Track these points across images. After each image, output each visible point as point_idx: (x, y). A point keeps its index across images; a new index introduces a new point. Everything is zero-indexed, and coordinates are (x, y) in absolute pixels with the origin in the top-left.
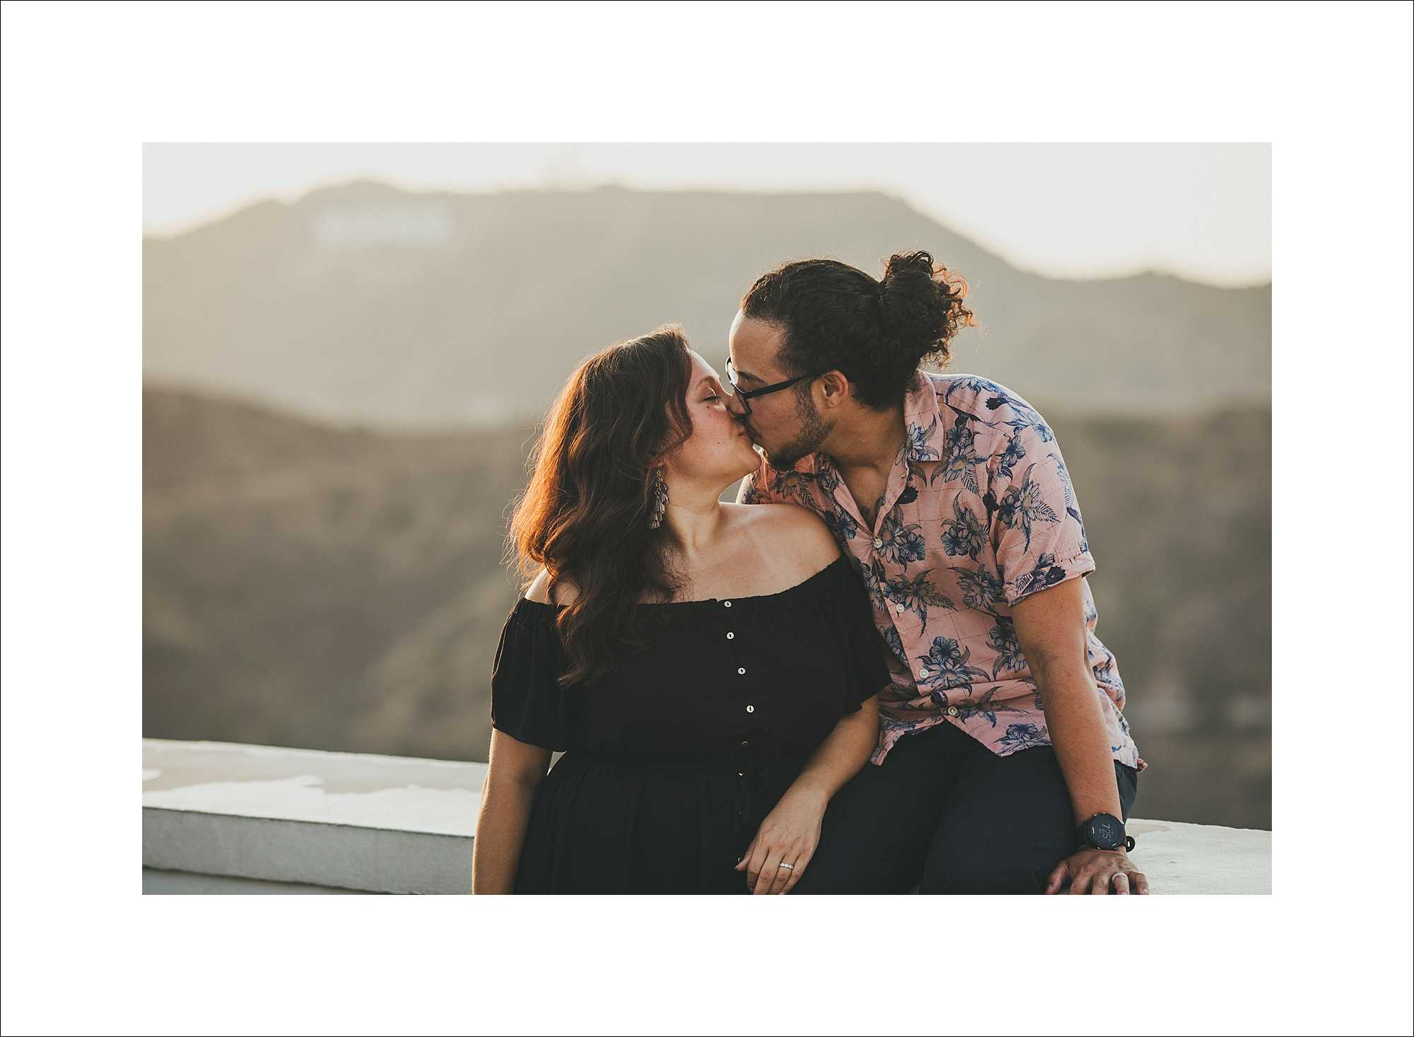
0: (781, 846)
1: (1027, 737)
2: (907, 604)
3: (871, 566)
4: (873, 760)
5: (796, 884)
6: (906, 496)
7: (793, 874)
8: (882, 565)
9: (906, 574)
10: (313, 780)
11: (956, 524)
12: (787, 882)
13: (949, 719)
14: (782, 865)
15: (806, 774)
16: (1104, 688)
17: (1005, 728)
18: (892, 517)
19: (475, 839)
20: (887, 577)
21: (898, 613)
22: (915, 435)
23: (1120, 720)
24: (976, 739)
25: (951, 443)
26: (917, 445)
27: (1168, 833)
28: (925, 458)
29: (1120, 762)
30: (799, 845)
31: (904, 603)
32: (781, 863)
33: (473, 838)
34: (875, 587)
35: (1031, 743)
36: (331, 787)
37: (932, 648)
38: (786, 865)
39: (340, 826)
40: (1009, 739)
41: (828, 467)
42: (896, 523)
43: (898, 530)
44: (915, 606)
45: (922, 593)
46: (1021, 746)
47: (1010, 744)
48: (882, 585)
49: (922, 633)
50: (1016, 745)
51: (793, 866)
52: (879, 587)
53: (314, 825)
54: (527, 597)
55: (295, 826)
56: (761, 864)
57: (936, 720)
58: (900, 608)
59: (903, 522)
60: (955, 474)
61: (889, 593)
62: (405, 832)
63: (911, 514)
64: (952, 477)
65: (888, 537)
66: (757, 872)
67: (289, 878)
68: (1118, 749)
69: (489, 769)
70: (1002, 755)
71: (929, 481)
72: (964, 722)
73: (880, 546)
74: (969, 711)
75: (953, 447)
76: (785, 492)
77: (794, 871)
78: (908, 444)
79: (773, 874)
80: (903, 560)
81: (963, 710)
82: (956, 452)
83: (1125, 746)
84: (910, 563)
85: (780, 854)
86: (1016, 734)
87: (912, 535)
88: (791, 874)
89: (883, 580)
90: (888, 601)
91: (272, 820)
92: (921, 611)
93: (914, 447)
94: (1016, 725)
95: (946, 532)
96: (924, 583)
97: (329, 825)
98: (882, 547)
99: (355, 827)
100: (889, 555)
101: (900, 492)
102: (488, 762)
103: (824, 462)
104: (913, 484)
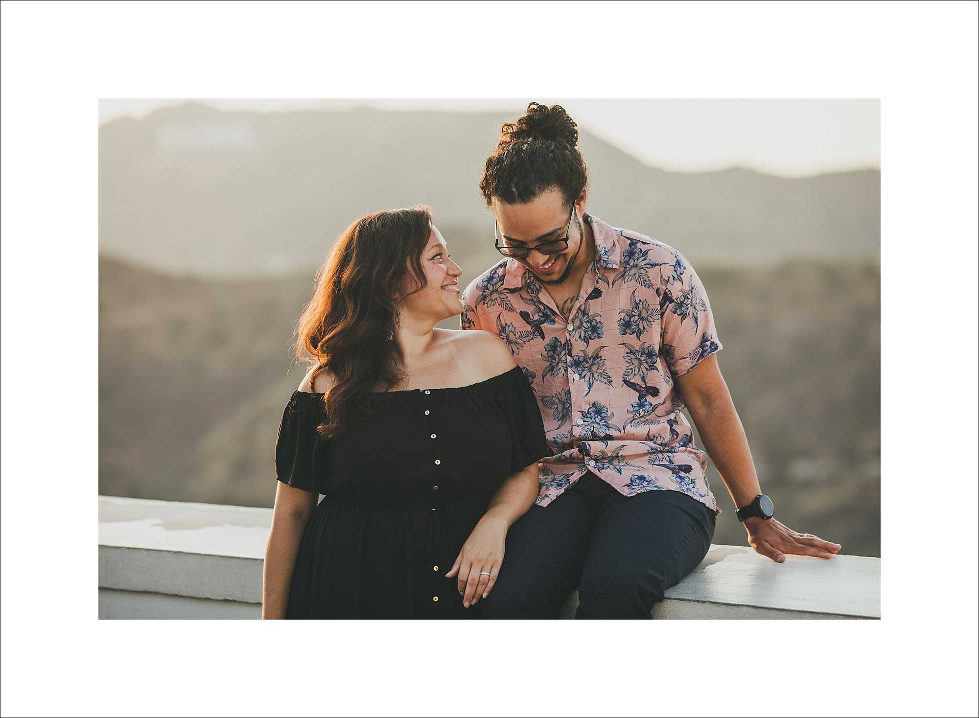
0: (480, 561)
1: (645, 484)
2: (582, 376)
3: (563, 344)
4: (537, 502)
5: (494, 586)
6: (593, 295)
7: (490, 579)
8: (571, 344)
9: (587, 350)
10: (158, 521)
11: (630, 312)
12: (487, 585)
13: (590, 468)
14: (482, 573)
15: (492, 510)
16: (695, 453)
17: (629, 476)
18: (582, 308)
19: (265, 561)
20: (574, 353)
21: (574, 380)
22: (603, 251)
23: (705, 478)
24: (609, 484)
25: (627, 258)
26: (604, 257)
27: (747, 554)
28: (610, 266)
29: (705, 505)
30: (491, 559)
31: (580, 375)
32: (481, 572)
33: (263, 560)
34: (563, 359)
35: (648, 488)
36: (170, 525)
37: (590, 408)
38: (485, 573)
39: (176, 552)
40: (633, 485)
41: (532, 280)
42: (584, 313)
43: (585, 318)
44: (587, 378)
45: (594, 368)
46: (642, 490)
47: (634, 489)
48: (569, 359)
49: (586, 396)
50: (638, 489)
51: (490, 573)
52: (566, 360)
53: (158, 552)
54: (299, 390)
55: (145, 553)
56: (467, 573)
57: (582, 472)
58: (577, 377)
59: (590, 312)
60: (631, 277)
61: (572, 365)
62: (221, 556)
63: (595, 307)
64: (629, 280)
65: (577, 323)
66: (465, 580)
67: (141, 589)
68: (704, 496)
69: (274, 513)
70: (629, 496)
71: (611, 284)
72: (600, 472)
73: (571, 329)
74: (604, 465)
75: (629, 260)
76: (489, 304)
77: (491, 577)
78: (597, 258)
79: (477, 581)
80: (586, 340)
81: (600, 464)
82: (632, 263)
83: (708, 495)
84: (592, 340)
85: (480, 565)
86: (638, 481)
87: (594, 321)
88: (489, 578)
89: (570, 355)
90: (569, 370)
91: (129, 548)
92: (590, 383)
93: (602, 259)
94: (637, 476)
95: (621, 319)
96: (598, 358)
97: (168, 551)
98: (573, 330)
99: (186, 553)
100: (577, 335)
101: (590, 291)
102: (273, 508)
103: (529, 278)
104: (599, 286)
